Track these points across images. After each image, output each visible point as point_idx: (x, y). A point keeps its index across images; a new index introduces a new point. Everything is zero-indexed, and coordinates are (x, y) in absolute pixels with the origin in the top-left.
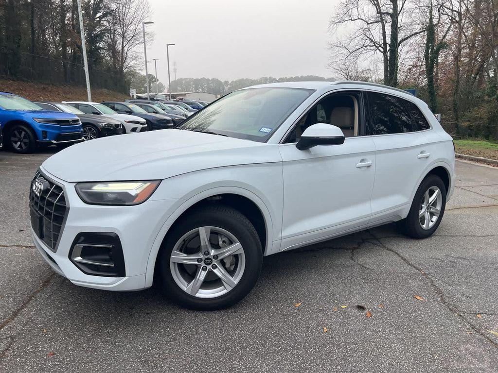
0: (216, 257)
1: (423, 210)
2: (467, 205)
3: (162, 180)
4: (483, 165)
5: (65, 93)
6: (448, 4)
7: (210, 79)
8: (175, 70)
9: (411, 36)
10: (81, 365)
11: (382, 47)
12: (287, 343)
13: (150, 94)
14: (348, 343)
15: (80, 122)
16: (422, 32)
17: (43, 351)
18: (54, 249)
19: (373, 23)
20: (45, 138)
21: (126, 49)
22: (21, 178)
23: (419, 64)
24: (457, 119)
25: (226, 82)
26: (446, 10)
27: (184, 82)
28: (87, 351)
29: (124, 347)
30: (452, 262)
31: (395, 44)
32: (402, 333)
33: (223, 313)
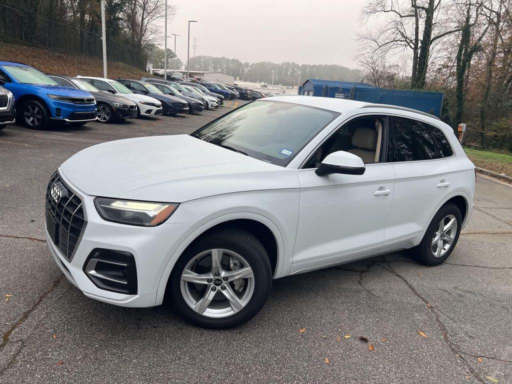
0: (226, 279)
1: (436, 238)
2: (482, 230)
3: (180, 203)
4: (505, 183)
5: (80, 63)
6: (487, 4)
7: (231, 59)
8: (195, 46)
9: (444, 35)
10: (88, 377)
11: (413, 44)
12: (288, 372)
13: (167, 70)
14: (348, 378)
15: (95, 101)
16: (457, 31)
17: (53, 359)
18: (69, 258)
19: (407, 16)
20: (59, 115)
21: (146, 21)
22: (33, 158)
23: (449, 64)
24: (483, 128)
25: (247, 64)
26: (485, 10)
27: (203, 60)
28: (95, 363)
29: (130, 362)
30: (460, 295)
31: (427, 41)
32: (402, 372)
33: (228, 333)
